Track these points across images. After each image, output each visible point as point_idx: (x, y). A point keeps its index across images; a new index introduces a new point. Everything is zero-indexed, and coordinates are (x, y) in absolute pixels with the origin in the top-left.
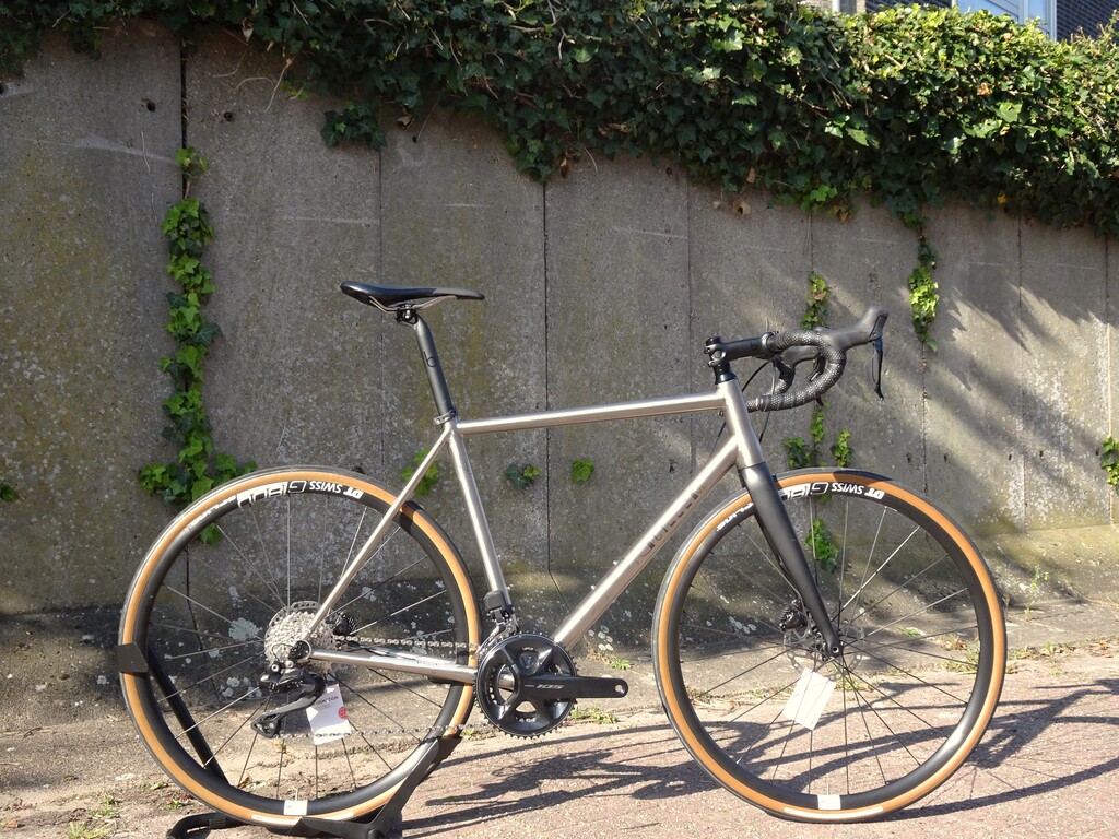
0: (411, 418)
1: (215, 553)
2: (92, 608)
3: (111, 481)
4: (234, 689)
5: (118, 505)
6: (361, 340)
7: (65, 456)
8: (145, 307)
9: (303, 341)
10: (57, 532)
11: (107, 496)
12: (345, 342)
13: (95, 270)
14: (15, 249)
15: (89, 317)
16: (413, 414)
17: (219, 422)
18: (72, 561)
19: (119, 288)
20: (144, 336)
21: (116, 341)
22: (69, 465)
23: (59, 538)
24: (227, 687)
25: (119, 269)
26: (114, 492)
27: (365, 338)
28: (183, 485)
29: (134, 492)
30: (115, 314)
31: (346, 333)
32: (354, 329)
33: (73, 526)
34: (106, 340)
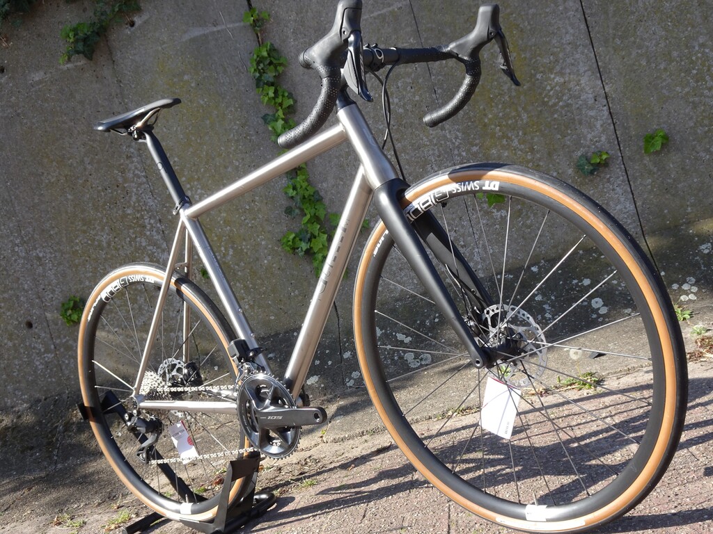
0: (476, 145)
1: (349, 282)
2: (277, 334)
3: (266, 251)
4: (355, 380)
5: (274, 265)
6: (417, 98)
7: (233, 243)
8: (255, 129)
9: (372, 115)
10: (242, 291)
11: (266, 262)
12: (405, 104)
13: (218, 117)
14: (168, 122)
15: (223, 148)
16: (477, 141)
17: (326, 192)
18: (256, 307)
19: (235, 123)
20: (259, 149)
21: (243, 159)
22: (237, 247)
23: (244, 295)
24: (350, 378)
25: (231, 110)
26: (270, 258)
27: (420, 96)
28: (307, 243)
29: (282, 254)
30: (237, 141)
31: (404, 97)
32: (410, 91)
33: (251, 286)
34: (237, 160)
